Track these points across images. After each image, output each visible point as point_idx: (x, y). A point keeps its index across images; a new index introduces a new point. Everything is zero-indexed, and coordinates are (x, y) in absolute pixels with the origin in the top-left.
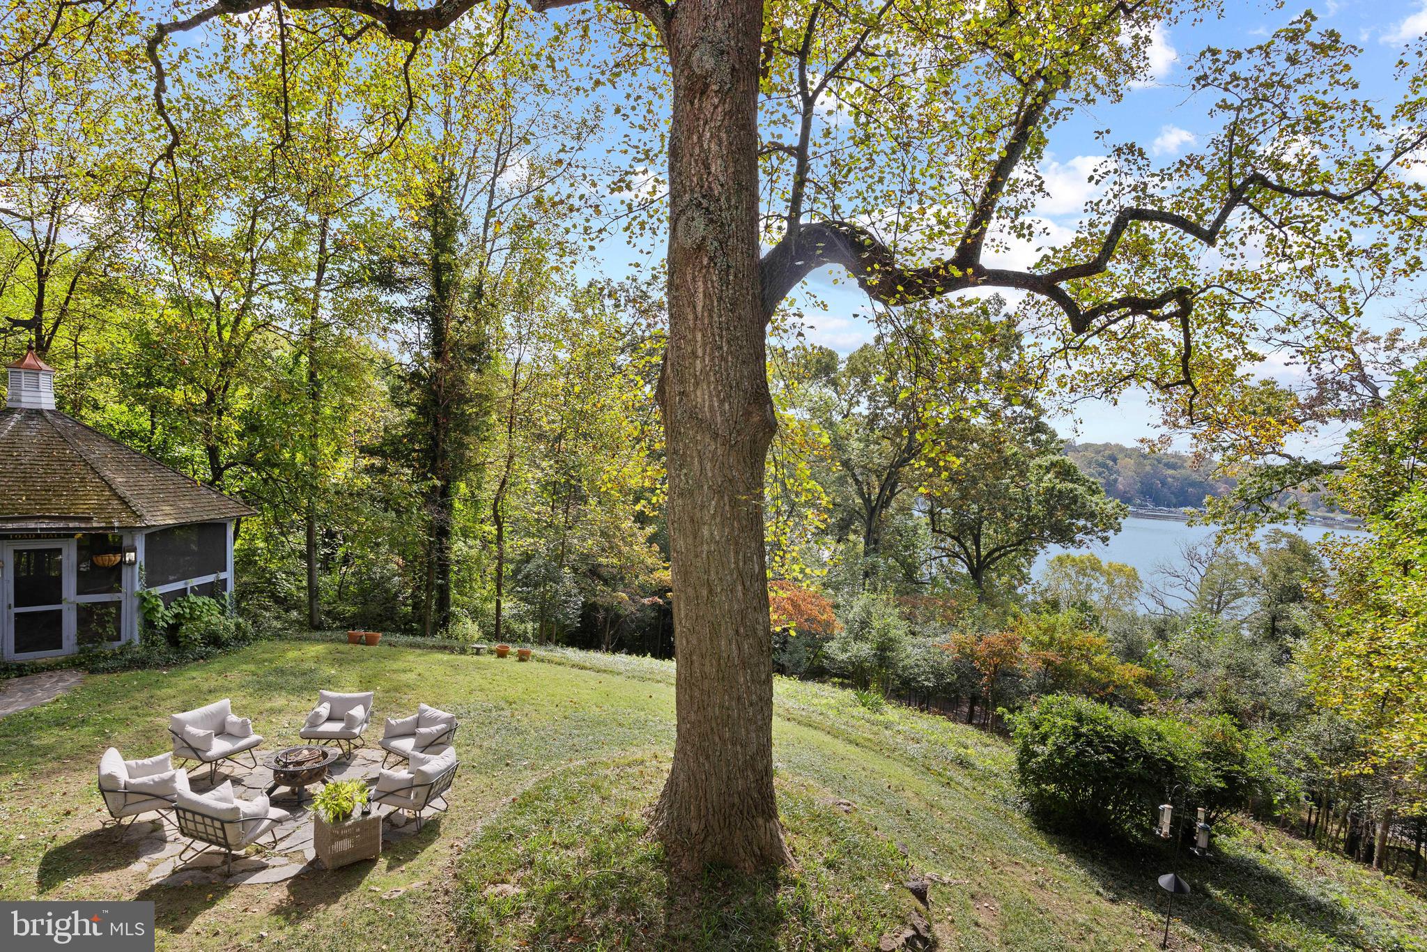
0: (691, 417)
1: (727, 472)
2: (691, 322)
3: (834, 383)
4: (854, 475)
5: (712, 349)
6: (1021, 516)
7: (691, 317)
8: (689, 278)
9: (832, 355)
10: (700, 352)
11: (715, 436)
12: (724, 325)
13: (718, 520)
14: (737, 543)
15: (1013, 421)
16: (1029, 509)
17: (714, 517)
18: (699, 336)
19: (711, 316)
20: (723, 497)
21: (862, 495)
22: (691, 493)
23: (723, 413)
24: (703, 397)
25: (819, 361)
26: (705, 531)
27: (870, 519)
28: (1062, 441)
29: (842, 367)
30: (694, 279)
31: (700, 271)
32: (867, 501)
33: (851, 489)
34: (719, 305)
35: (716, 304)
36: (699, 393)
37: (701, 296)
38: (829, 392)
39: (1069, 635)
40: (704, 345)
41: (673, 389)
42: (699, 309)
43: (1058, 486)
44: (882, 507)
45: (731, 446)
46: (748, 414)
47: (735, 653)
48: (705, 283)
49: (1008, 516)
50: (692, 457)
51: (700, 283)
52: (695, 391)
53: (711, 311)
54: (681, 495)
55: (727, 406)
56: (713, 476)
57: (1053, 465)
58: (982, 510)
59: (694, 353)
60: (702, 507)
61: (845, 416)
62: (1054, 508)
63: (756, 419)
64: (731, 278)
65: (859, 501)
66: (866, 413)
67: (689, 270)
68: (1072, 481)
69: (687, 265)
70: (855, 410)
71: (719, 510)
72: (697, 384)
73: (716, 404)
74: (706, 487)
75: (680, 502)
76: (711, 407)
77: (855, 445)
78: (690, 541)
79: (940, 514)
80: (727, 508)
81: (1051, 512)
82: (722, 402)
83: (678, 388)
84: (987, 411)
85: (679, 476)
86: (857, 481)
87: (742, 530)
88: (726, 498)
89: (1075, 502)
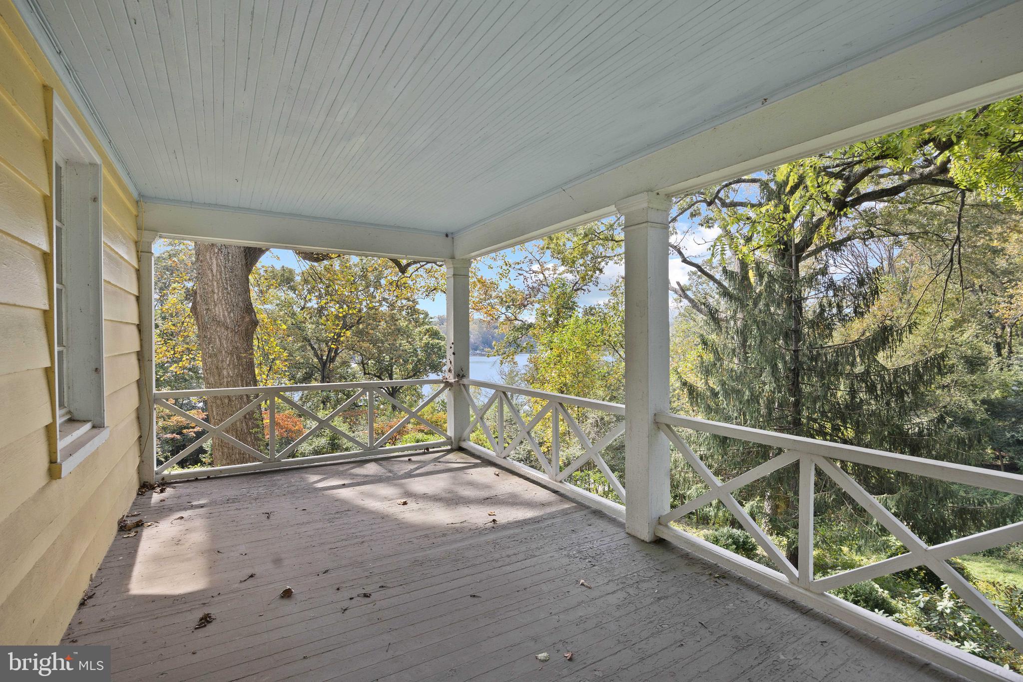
0: (213, 320)
1: (234, 344)
2: (210, 278)
3: (293, 289)
4: (311, 345)
5: (222, 289)
6: (413, 361)
7: (210, 275)
8: (208, 257)
9: (291, 272)
10: (216, 291)
11: (227, 328)
12: (228, 279)
13: (231, 366)
14: (242, 376)
15: (401, 309)
16: (417, 356)
17: (229, 365)
18: (215, 284)
19: (221, 275)
20: (233, 356)
21: (316, 355)
22: (216, 355)
23: (230, 318)
24: (220, 311)
25: (283, 275)
26: (225, 372)
27: (323, 370)
28: (431, 318)
29: (298, 279)
30: (211, 258)
31: (214, 255)
32: (320, 359)
33: (311, 354)
34: (225, 270)
35: (223, 269)
36: (217, 309)
37: (215, 266)
38: (291, 294)
39: (430, 416)
40: (218, 288)
41: (201, 308)
42: (214, 271)
43: (431, 342)
44: (330, 362)
45: (236, 333)
46: (243, 318)
47: (245, 427)
48: (217, 260)
49: (406, 362)
50: (215, 339)
51: (214, 260)
52: (215, 308)
53: (221, 273)
54: (210, 357)
55: (232, 315)
56: (227, 346)
57: (428, 331)
58: (392, 359)
59: (213, 292)
60: (222, 361)
61: (302, 309)
62: (430, 354)
63: (247, 319)
64: (230, 258)
65: (316, 360)
66: (316, 306)
67: (208, 254)
68: (438, 339)
69: (206, 252)
70: (309, 305)
71: (232, 362)
72: (215, 305)
73: (226, 314)
74: (224, 352)
75: (210, 360)
76: (224, 315)
77: (310, 327)
78: (217, 378)
79: (367, 364)
80: (236, 360)
81: (428, 356)
82: (229, 313)
83: (205, 307)
84: (388, 303)
85: (208, 348)
86: (313, 348)
87: (244, 370)
88: (235, 356)
89: (440, 350)
